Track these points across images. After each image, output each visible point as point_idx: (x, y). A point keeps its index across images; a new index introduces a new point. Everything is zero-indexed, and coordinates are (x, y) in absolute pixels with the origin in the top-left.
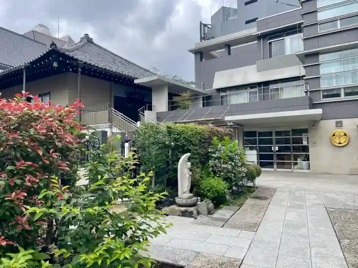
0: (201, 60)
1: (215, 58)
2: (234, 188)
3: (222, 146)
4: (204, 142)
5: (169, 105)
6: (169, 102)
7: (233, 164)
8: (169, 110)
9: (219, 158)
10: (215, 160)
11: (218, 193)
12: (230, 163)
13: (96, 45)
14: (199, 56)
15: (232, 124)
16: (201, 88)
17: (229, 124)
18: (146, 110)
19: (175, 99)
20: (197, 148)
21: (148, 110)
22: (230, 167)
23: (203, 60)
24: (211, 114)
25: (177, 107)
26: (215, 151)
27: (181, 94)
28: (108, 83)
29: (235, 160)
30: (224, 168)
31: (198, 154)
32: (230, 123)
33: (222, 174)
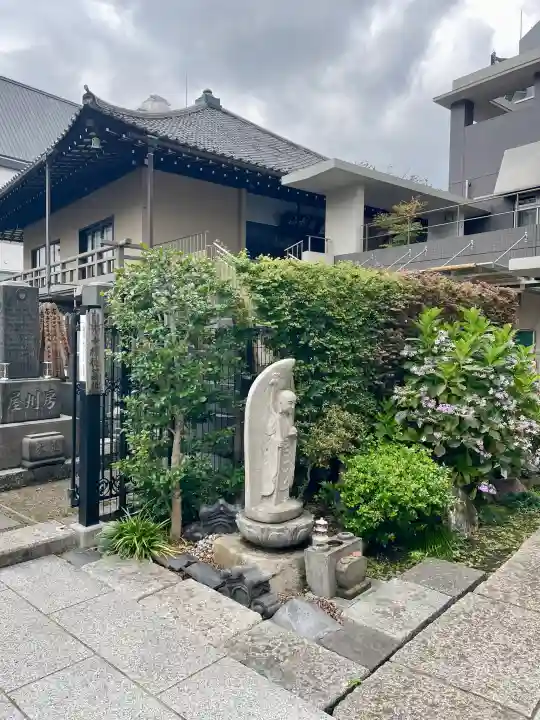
0: (468, 122)
1: (505, 112)
2: (484, 487)
3: (450, 337)
4: (388, 325)
5: (364, 237)
6: (365, 228)
7: (483, 403)
8: (364, 250)
9: (432, 380)
10: (417, 387)
11: (402, 508)
12: (469, 399)
13: (226, 113)
14: (462, 112)
15: (533, 281)
16: (463, 195)
17: (524, 282)
18: (306, 249)
19: (382, 220)
20: (356, 342)
21: (312, 250)
22: (469, 414)
23: (474, 123)
24: (471, 255)
25: (386, 240)
26: (423, 355)
27: (395, 207)
28: (233, 191)
29: (491, 392)
30: (448, 418)
31: (357, 363)
32: (528, 278)
33: (438, 435)
